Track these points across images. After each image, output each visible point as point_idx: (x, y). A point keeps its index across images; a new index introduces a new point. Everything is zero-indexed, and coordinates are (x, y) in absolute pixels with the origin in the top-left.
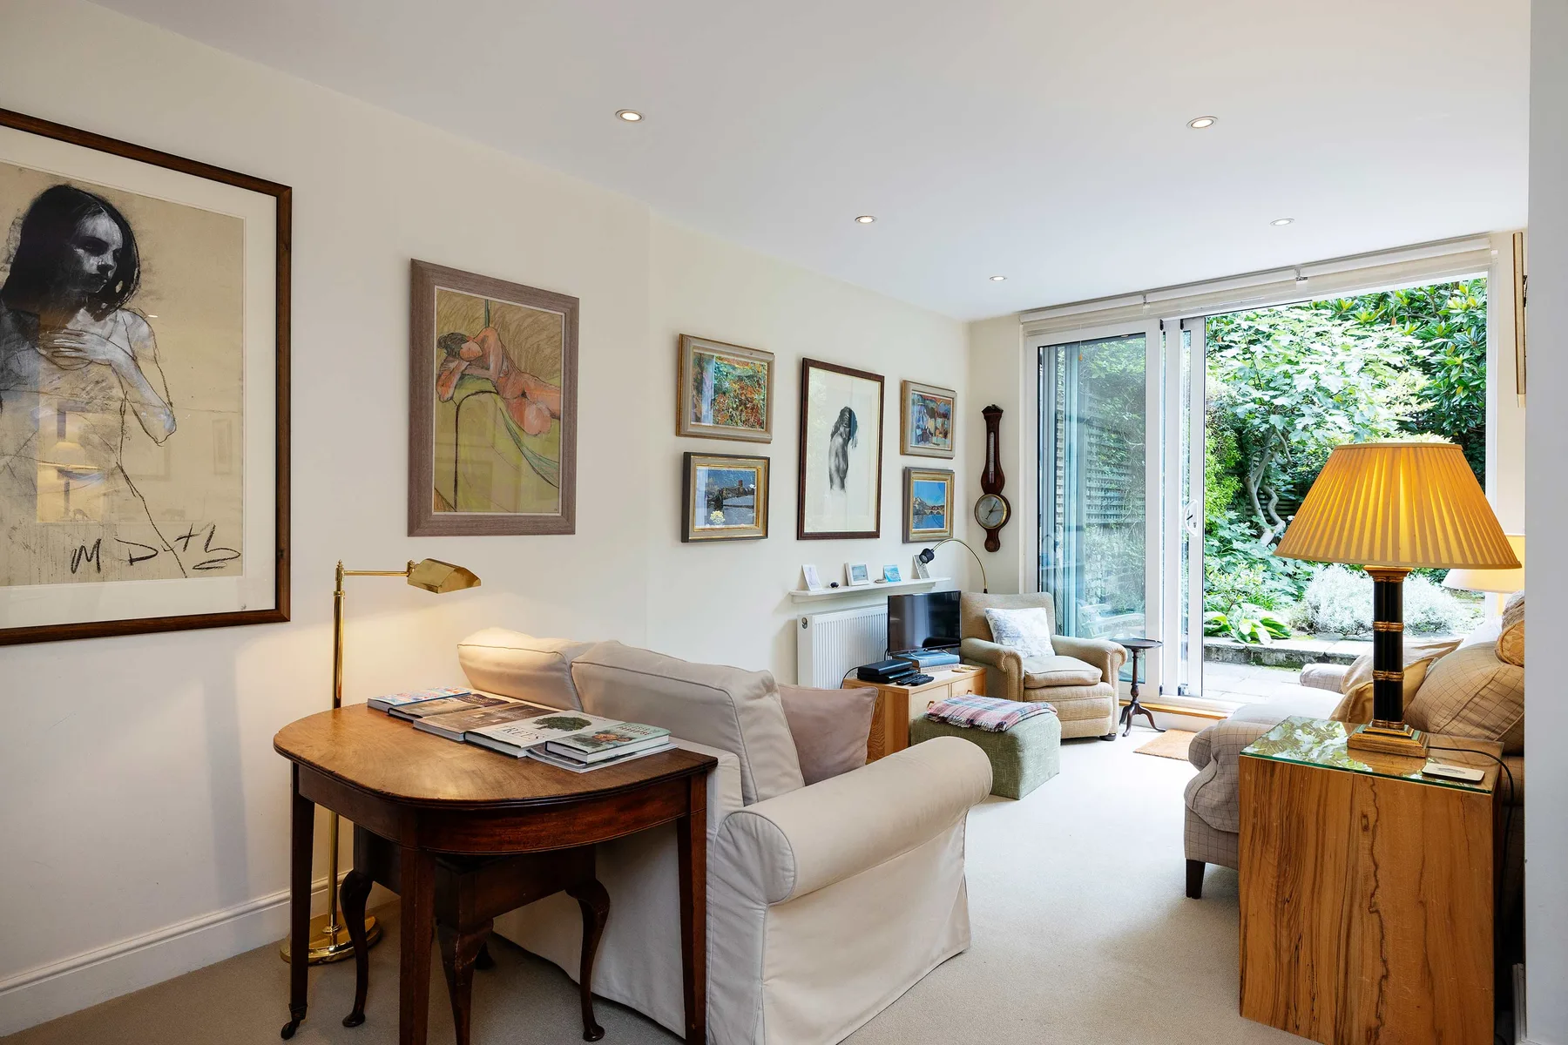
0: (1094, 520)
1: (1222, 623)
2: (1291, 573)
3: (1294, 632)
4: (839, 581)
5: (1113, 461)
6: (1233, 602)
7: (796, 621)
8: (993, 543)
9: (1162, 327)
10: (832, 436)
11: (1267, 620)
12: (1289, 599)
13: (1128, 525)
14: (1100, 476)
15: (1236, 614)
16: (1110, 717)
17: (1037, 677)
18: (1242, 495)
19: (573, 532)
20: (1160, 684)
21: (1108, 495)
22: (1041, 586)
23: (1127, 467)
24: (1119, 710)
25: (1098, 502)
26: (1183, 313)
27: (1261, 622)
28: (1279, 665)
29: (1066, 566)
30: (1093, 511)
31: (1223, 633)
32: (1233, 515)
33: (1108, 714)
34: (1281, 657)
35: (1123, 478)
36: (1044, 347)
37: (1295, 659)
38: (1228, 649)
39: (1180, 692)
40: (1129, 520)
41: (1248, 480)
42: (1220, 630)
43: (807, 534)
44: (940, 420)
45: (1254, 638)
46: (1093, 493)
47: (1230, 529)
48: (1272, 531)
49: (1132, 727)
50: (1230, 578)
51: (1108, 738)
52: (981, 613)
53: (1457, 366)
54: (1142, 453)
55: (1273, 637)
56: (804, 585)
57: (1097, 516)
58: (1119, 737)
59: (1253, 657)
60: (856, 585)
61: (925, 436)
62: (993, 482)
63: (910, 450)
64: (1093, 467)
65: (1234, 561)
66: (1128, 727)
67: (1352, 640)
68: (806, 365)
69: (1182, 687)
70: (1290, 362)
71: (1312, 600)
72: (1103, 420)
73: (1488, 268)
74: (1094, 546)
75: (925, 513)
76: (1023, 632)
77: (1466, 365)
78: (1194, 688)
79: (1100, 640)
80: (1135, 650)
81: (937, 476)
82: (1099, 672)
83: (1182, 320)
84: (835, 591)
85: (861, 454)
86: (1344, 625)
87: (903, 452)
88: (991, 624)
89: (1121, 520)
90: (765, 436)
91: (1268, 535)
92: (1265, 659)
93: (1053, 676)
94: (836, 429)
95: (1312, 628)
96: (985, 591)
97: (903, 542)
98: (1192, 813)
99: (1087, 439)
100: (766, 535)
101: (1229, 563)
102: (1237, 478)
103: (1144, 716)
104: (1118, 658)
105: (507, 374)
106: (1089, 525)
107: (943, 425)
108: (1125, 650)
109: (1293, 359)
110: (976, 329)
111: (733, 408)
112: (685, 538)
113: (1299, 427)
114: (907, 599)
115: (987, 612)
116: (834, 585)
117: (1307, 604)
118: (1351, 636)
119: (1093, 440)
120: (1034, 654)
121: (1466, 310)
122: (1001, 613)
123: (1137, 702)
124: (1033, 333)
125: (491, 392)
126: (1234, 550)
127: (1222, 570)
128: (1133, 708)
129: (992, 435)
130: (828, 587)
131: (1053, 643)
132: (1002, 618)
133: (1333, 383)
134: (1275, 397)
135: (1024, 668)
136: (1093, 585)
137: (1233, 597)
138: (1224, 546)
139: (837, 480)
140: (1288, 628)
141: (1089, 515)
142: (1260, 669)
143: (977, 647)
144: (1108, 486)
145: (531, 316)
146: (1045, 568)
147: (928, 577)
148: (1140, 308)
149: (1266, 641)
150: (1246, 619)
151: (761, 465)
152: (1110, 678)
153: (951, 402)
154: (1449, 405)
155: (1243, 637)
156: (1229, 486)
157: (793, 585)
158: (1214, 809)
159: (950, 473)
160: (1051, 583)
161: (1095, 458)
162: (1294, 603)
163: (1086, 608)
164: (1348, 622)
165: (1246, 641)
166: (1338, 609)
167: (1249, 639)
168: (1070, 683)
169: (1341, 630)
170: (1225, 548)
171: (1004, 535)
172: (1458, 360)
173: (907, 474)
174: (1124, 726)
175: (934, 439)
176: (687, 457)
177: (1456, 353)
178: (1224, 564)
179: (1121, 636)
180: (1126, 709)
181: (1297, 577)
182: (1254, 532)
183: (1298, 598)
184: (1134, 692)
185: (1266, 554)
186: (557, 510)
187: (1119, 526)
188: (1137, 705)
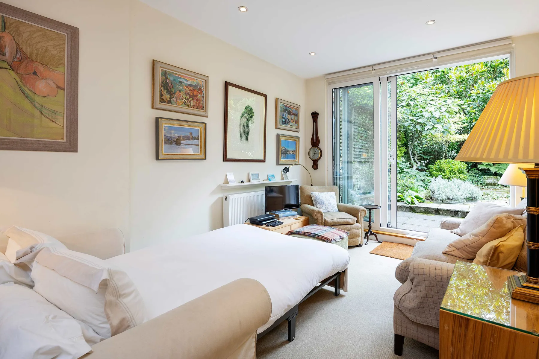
0: (356, 160)
1: (401, 197)
2: (423, 180)
3: (426, 201)
4: (245, 180)
5: (363, 138)
6: (405, 190)
7: (222, 198)
8: (315, 166)
9: (380, 80)
10: (242, 117)
11: (417, 196)
12: (423, 189)
13: (368, 162)
14: (358, 144)
15: (406, 194)
16: (360, 238)
17: (329, 221)
18: (406, 153)
19: (76, 151)
20: (380, 223)
21: (361, 150)
22: (334, 184)
23: (368, 141)
24: (364, 234)
25: (358, 153)
26: (387, 74)
27: (415, 197)
28: (421, 212)
29: (344, 176)
30: (355, 156)
31: (402, 201)
32: (404, 159)
33: (359, 236)
34: (422, 209)
35: (366, 145)
36: (334, 89)
37: (427, 210)
38: (404, 207)
39: (388, 226)
40: (369, 160)
41: (408, 149)
42: (401, 200)
43: (228, 159)
44: (293, 116)
45: (413, 202)
46: (356, 150)
47: (403, 164)
48: (416, 166)
49: (369, 241)
50: (404, 181)
51: (360, 246)
52: (309, 194)
53: (473, 112)
54: (373, 136)
55: (419, 202)
56: (227, 182)
57: (358, 158)
58: (363, 245)
59: (413, 209)
60: (254, 182)
61: (286, 122)
62: (315, 142)
63: (279, 126)
64: (356, 140)
65: (405, 175)
66: (367, 241)
67: (446, 203)
68: (227, 85)
69: (389, 224)
70: (422, 108)
71: (432, 189)
72: (359, 123)
73: (510, 53)
74: (356, 169)
75: (287, 153)
76: (326, 202)
77: (476, 112)
78: (393, 224)
79: (357, 205)
80: (370, 209)
81: (292, 138)
82: (356, 219)
83: (387, 77)
84: (243, 184)
85: (256, 126)
86: (443, 198)
87: (276, 128)
88: (313, 198)
89: (366, 160)
90: (203, 113)
91: (415, 168)
92: (417, 211)
93: (336, 221)
94: (243, 115)
95: (431, 199)
96: (312, 185)
97: (277, 165)
98: (398, 309)
99: (353, 130)
100: (206, 159)
101: (403, 176)
102: (405, 148)
103: (374, 236)
104: (363, 213)
105: (21, 60)
106: (354, 161)
107: (295, 118)
108: (366, 209)
109: (423, 106)
110: (309, 83)
111: (186, 99)
112: (157, 158)
113: (426, 129)
114: (286, 188)
115: (311, 193)
116: (242, 182)
117: (430, 191)
118: (445, 202)
119: (356, 130)
120: (330, 211)
121: (476, 94)
122: (317, 194)
123: (371, 230)
124: (331, 83)
125: (7, 69)
126: (405, 172)
127: (401, 179)
128: (369, 233)
129: (315, 123)
130: (240, 182)
131: (338, 206)
132: (317, 196)
133: (437, 115)
134: (418, 119)
135: (324, 217)
136: (356, 183)
137: (405, 188)
138: (401, 171)
139: (244, 137)
140: (424, 199)
141: (354, 158)
142: (415, 214)
143: (306, 208)
144: (361, 147)
145: (40, 31)
146: (336, 177)
147: (288, 179)
148: (371, 72)
149: (417, 204)
150: (409, 196)
151: (202, 126)
152: (360, 221)
153: (298, 109)
154: (471, 126)
155: (409, 203)
156: (402, 150)
157: (221, 182)
158: (411, 310)
159: (298, 138)
160: (338, 182)
161: (356, 137)
162: (424, 190)
163: (352, 192)
164: (444, 197)
165: (410, 204)
166: (441, 192)
167: (411, 203)
168: (343, 224)
169: (442, 200)
170: (402, 171)
171: (320, 163)
172: (474, 111)
173: (278, 136)
174: (366, 240)
175: (291, 124)
176: (157, 119)
177: (473, 108)
178: (401, 176)
179: (365, 203)
180: (367, 233)
181: (425, 181)
182: (411, 165)
183: (426, 188)
184: (370, 226)
185: (415, 173)
186: (63, 139)
187: (365, 162)
188: (371, 232)
